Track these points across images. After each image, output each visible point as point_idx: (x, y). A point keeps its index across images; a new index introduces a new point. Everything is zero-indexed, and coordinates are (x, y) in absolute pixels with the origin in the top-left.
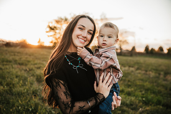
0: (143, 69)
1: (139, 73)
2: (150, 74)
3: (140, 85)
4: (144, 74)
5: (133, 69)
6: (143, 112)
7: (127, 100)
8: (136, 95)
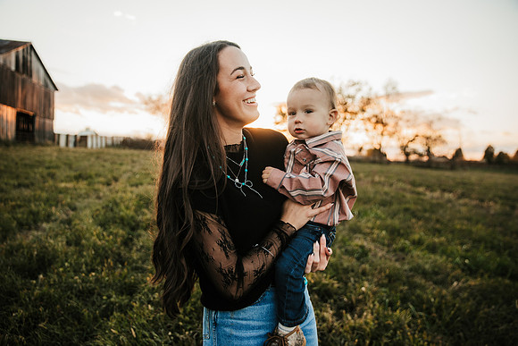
0: (474, 196)
1: (465, 205)
2: (489, 207)
3: (461, 230)
4: (476, 206)
5: (451, 195)
6: (461, 289)
7: (426, 263)
8: (449, 252)
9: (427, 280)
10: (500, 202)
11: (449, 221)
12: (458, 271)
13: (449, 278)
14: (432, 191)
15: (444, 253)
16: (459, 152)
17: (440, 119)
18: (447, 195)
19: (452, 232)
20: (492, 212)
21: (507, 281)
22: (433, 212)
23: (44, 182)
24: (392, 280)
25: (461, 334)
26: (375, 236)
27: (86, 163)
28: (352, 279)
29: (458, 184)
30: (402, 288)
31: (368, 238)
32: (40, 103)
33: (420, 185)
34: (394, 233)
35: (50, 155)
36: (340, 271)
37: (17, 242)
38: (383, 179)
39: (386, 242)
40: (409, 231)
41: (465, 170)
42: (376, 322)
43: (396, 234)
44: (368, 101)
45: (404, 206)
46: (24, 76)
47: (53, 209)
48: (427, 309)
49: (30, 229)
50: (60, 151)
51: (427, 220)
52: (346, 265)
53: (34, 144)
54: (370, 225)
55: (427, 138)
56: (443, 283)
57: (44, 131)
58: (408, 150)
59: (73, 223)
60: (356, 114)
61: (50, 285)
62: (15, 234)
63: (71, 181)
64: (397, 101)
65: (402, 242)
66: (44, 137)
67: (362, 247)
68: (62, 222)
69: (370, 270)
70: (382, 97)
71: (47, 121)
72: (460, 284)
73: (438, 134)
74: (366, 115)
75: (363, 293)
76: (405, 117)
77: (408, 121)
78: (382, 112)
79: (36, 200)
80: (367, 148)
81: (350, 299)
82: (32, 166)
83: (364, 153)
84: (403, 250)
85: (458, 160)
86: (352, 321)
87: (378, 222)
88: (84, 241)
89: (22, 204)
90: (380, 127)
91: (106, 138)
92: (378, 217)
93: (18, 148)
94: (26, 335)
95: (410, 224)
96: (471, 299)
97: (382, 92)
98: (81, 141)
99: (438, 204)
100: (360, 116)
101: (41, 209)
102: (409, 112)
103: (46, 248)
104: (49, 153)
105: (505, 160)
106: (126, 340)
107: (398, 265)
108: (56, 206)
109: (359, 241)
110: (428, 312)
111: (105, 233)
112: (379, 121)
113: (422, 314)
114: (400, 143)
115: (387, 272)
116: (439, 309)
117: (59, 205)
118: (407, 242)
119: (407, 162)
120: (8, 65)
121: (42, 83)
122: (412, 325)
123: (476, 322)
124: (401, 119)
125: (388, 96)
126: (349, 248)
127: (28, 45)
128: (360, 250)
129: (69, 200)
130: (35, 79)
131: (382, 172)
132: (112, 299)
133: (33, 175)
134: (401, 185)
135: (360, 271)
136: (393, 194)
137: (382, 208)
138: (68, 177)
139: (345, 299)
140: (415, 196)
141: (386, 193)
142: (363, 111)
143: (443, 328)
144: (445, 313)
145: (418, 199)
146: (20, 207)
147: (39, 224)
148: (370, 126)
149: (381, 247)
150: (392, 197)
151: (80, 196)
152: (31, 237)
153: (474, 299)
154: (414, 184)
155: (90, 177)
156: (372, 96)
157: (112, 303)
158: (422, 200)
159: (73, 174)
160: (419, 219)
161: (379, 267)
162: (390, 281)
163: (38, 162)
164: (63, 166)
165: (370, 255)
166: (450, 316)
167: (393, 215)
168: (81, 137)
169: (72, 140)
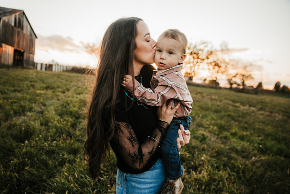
0: (267, 109)
1: (262, 114)
2: (275, 116)
3: (259, 129)
4: (268, 116)
5: (254, 109)
6: (256, 161)
7: (238, 146)
8: (251, 140)
9: (238, 155)
10: (282, 114)
11: (253, 123)
12: (256, 151)
13: (250, 155)
14: (244, 105)
15: (248, 141)
16: (260, 85)
17: (251, 65)
18: (252, 108)
19: (254, 129)
20: (277, 119)
21: (282, 158)
22: (244, 117)
23: (28, 90)
24: (219, 154)
25: (255, 186)
26: (211, 129)
27: (52, 80)
28: (197, 152)
29: (259, 102)
30: (224, 159)
31: (207, 130)
32: (27, 44)
33: (237, 102)
34: (221, 128)
35: (32, 75)
36: (191, 148)
37: (14, 122)
38: (217, 97)
39: (217, 133)
40: (230, 127)
41: (263, 95)
42: (209, 176)
43: (222, 129)
44: (211, 53)
45: (227, 113)
46: (19, 29)
47: (33, 105)
48: (237, 171)
49: (20, 115)
50: (37, 72)
51: (240, 122)
52: (193, 144)
53: (23, 68)
54: (208, 123)
55: (243, 76)
56: (247, 157)
57: (29, 60)
58: (232, 82)
59: (44, 113)
60: (203, 60)
61: (31, 147)
62: (12, 118)
63: (43, 90)
64: (227, 54)
65: (226, 133)
66: (29, 64)
67: (203, 135)
68: (38, 112)
69: (207, 148)
70: (219, 51)
71: (31, 55)
72: (256, 158)
73: (249, 73)
74: (209, 61)
75: (202, 160)
76: (231, 63)
77: (233, 65)
78: (218, 60)
79: (24, 99)
80: (209, 79)
81: (195, 163)
82: (22, 80)
83: (207, 82)
84: (225, 137)
85: (259, 89)
86: (196, 176)
87: (213, 122)
88: (50, 124)
89: (16, 101)
90: (217, 68)
91: (63, 66)
92: (213, 119)
93: (14, 70)
94: (18, 173)
95: (230, 123)
96: (262, 167)
97: (219, 48)
98: (49, 67)
99: (247, 113)
100: (206, 61)
101: (27, 104)
102: (234, 60)
103: (29, 126)
104: (31, 73)
105: (286, 90)
106: (72, 179)
107: (222, 146)
108: (35, 103)
109: (201, 132)
110: (238, 173)
111: (61, 120)
112: (217, 65)
113: (234, 173)
114: (227, 78)
115: (216, 149)
116: (244, 172)
117: (37, 103)
118: (228, 134)
119: (231, 89)
120: (10, 22)
121: (29, 33)
122: (228, 179)
123: (263, 179)
124: (229, 64)
125: (222, 50)
126: (196, 135)
127: (22, 12)
128: (202, 137)
129: (42, 100)
130: (25, 31)
131: (216, 94)
132: (65, 157)
133: (22, 85)
134: (226, 101)
135: (201, 148)
136: (222, 106)
137: (215, 114)
138: (41, 87)
139: (192, 163)
140: (234, 108)
141: (218, 106)
142: (208, 58)
143: (245, 182)
144: (247, 174)
145: (236, 110)
146: (15, 103)
147: (25, 113)
148: (211, 67)
149: (214, 135)
150: (221, 108)
151: (48, 98)
152: (21, 120)
153: (263, 167)
154: (234, 101)
155: (54, 88)
156: (213, 50)
157: (64, 158)
158: (238, 110)
159: (44, 86)
160: (236, 121)
161: (212, 147)
162: (217, 155)
163: (25, 78)
164: (39, 81)
165: (207, 140)
166: (250, 175)
167: (222, 118)
168: (49, 65)
169: (44, 67)
